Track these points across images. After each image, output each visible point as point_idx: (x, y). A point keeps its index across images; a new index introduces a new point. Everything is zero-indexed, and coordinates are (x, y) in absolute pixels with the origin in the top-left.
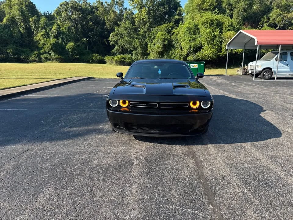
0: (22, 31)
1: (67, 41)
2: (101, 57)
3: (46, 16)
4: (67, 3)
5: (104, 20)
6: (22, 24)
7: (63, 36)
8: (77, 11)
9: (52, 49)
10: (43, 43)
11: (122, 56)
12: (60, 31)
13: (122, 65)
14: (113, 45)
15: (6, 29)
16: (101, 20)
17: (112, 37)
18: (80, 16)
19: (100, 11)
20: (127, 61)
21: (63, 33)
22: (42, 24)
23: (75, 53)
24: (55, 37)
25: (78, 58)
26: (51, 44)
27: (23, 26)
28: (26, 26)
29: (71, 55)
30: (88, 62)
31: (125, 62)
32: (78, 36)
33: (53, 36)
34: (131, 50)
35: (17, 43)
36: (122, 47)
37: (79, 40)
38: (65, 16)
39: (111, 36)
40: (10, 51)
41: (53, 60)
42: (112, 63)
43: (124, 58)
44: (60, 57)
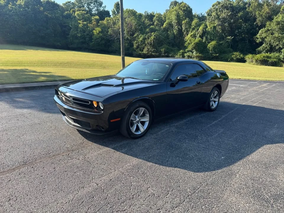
0: (175, 33)
1: (210, 40)
2: (242, 56)
3: (198, 17)
4: (219, 3)
5: (255, 15)
6: (176, 27)
7: (207, 35)
8: (227, 9)
9: (194, 48)
10: (188, 43)
11: (268, 54)
12: (206, 31)
13: (263, 65)
14: (260, 42)
15: (164, 31)
16: (252, 16)
17: (261, 34)
18: (229, 14)
19: (251, 7)
20: (270, 60)
21: (208, 33)
22: (194, 25)
23: (215, 51)
24: (200, 36)
25: (217, 56)
26: (194, 44)
27: (177, 28)
28: (179, 28)
29: (211, 53)
30: (226, 60)
31: (268, 61)
32: (223, 34)
33: (198, 36)
34: (280, 47)
35: (170, 43)
36: (270, 44)
37: (224, 39)
38: (214, 16)
39: (259, 32)
40: (163, 50)
41: (194, 58)
42: (252, 62)
43: (268, 57)
44: (200, 55)
